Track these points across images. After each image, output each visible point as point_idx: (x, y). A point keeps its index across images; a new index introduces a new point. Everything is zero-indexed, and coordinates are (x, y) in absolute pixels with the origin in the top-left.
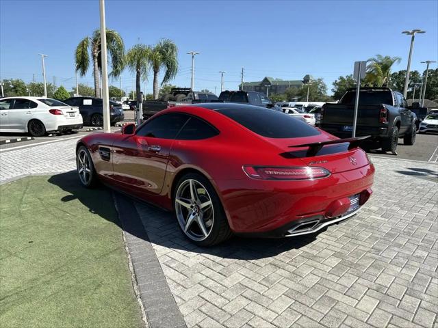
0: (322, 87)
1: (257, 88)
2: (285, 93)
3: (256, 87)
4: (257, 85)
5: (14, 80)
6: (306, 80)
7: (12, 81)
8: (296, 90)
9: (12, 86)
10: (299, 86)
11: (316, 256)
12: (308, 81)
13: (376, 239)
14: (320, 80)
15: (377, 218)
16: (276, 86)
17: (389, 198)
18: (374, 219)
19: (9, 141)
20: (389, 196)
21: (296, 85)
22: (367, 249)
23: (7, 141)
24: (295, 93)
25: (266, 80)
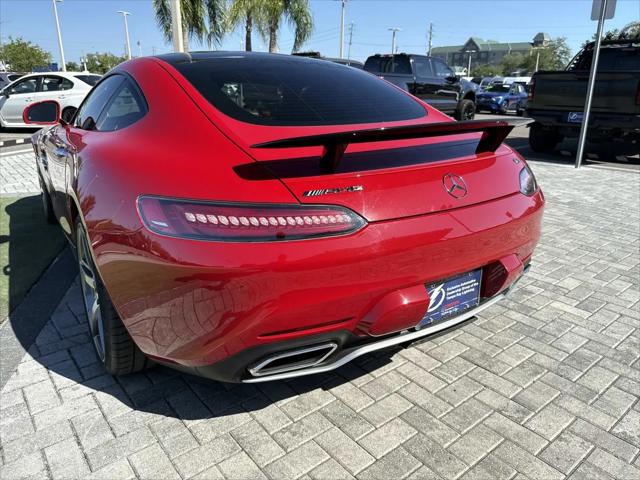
0: (562, 52)
1: (457, 57)
2: (501, 63)
3: (454, 54)
4: (457, 50)
5: (100, 54)
6: (539, 40)
7: (98, 56)
8: (520, 58)
9: (98, 64)
10: (524, 52)
11: (357, 417)
12: (541, 43)
13: (538, 369)
14: (560, 41)
15: (567, 309)
16: (487, 53)
17: (615, 260)
18: (557, 311)
19: (22, 141)
20: (616, 254)
21: (520, 51)
22: (498, 402)
23: (18, 142)
24: (518, 63)
25: (471, 43)
